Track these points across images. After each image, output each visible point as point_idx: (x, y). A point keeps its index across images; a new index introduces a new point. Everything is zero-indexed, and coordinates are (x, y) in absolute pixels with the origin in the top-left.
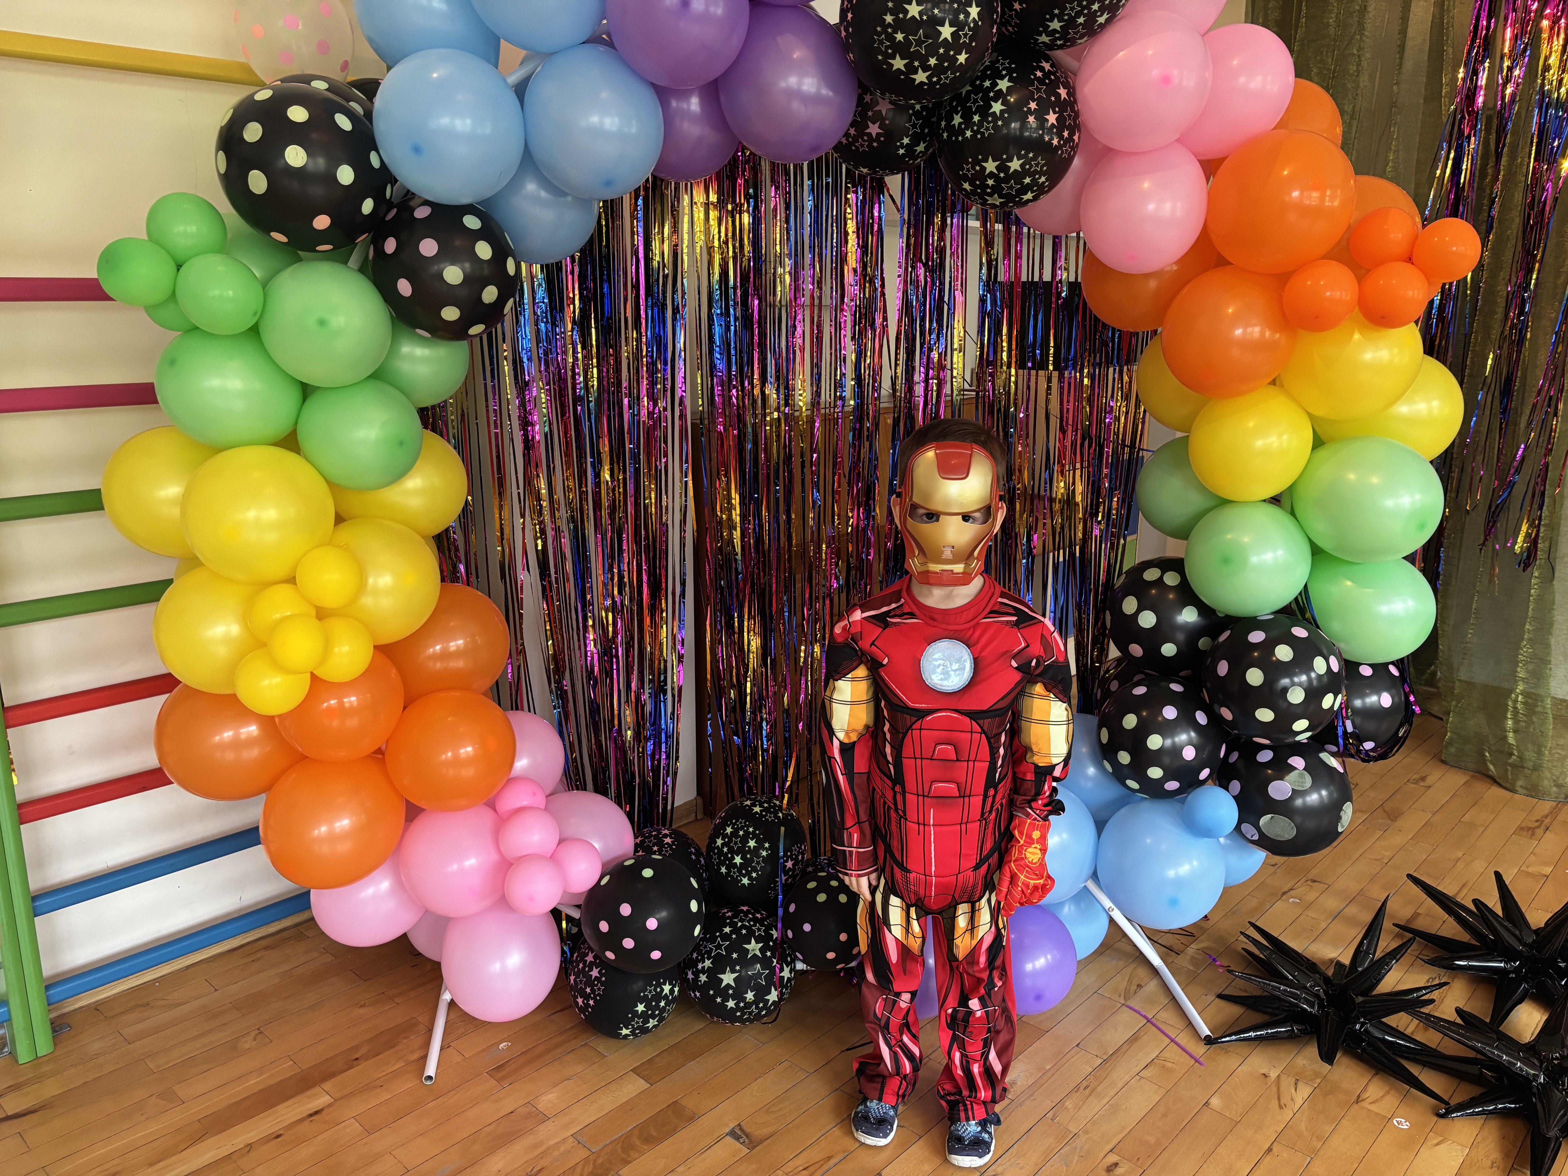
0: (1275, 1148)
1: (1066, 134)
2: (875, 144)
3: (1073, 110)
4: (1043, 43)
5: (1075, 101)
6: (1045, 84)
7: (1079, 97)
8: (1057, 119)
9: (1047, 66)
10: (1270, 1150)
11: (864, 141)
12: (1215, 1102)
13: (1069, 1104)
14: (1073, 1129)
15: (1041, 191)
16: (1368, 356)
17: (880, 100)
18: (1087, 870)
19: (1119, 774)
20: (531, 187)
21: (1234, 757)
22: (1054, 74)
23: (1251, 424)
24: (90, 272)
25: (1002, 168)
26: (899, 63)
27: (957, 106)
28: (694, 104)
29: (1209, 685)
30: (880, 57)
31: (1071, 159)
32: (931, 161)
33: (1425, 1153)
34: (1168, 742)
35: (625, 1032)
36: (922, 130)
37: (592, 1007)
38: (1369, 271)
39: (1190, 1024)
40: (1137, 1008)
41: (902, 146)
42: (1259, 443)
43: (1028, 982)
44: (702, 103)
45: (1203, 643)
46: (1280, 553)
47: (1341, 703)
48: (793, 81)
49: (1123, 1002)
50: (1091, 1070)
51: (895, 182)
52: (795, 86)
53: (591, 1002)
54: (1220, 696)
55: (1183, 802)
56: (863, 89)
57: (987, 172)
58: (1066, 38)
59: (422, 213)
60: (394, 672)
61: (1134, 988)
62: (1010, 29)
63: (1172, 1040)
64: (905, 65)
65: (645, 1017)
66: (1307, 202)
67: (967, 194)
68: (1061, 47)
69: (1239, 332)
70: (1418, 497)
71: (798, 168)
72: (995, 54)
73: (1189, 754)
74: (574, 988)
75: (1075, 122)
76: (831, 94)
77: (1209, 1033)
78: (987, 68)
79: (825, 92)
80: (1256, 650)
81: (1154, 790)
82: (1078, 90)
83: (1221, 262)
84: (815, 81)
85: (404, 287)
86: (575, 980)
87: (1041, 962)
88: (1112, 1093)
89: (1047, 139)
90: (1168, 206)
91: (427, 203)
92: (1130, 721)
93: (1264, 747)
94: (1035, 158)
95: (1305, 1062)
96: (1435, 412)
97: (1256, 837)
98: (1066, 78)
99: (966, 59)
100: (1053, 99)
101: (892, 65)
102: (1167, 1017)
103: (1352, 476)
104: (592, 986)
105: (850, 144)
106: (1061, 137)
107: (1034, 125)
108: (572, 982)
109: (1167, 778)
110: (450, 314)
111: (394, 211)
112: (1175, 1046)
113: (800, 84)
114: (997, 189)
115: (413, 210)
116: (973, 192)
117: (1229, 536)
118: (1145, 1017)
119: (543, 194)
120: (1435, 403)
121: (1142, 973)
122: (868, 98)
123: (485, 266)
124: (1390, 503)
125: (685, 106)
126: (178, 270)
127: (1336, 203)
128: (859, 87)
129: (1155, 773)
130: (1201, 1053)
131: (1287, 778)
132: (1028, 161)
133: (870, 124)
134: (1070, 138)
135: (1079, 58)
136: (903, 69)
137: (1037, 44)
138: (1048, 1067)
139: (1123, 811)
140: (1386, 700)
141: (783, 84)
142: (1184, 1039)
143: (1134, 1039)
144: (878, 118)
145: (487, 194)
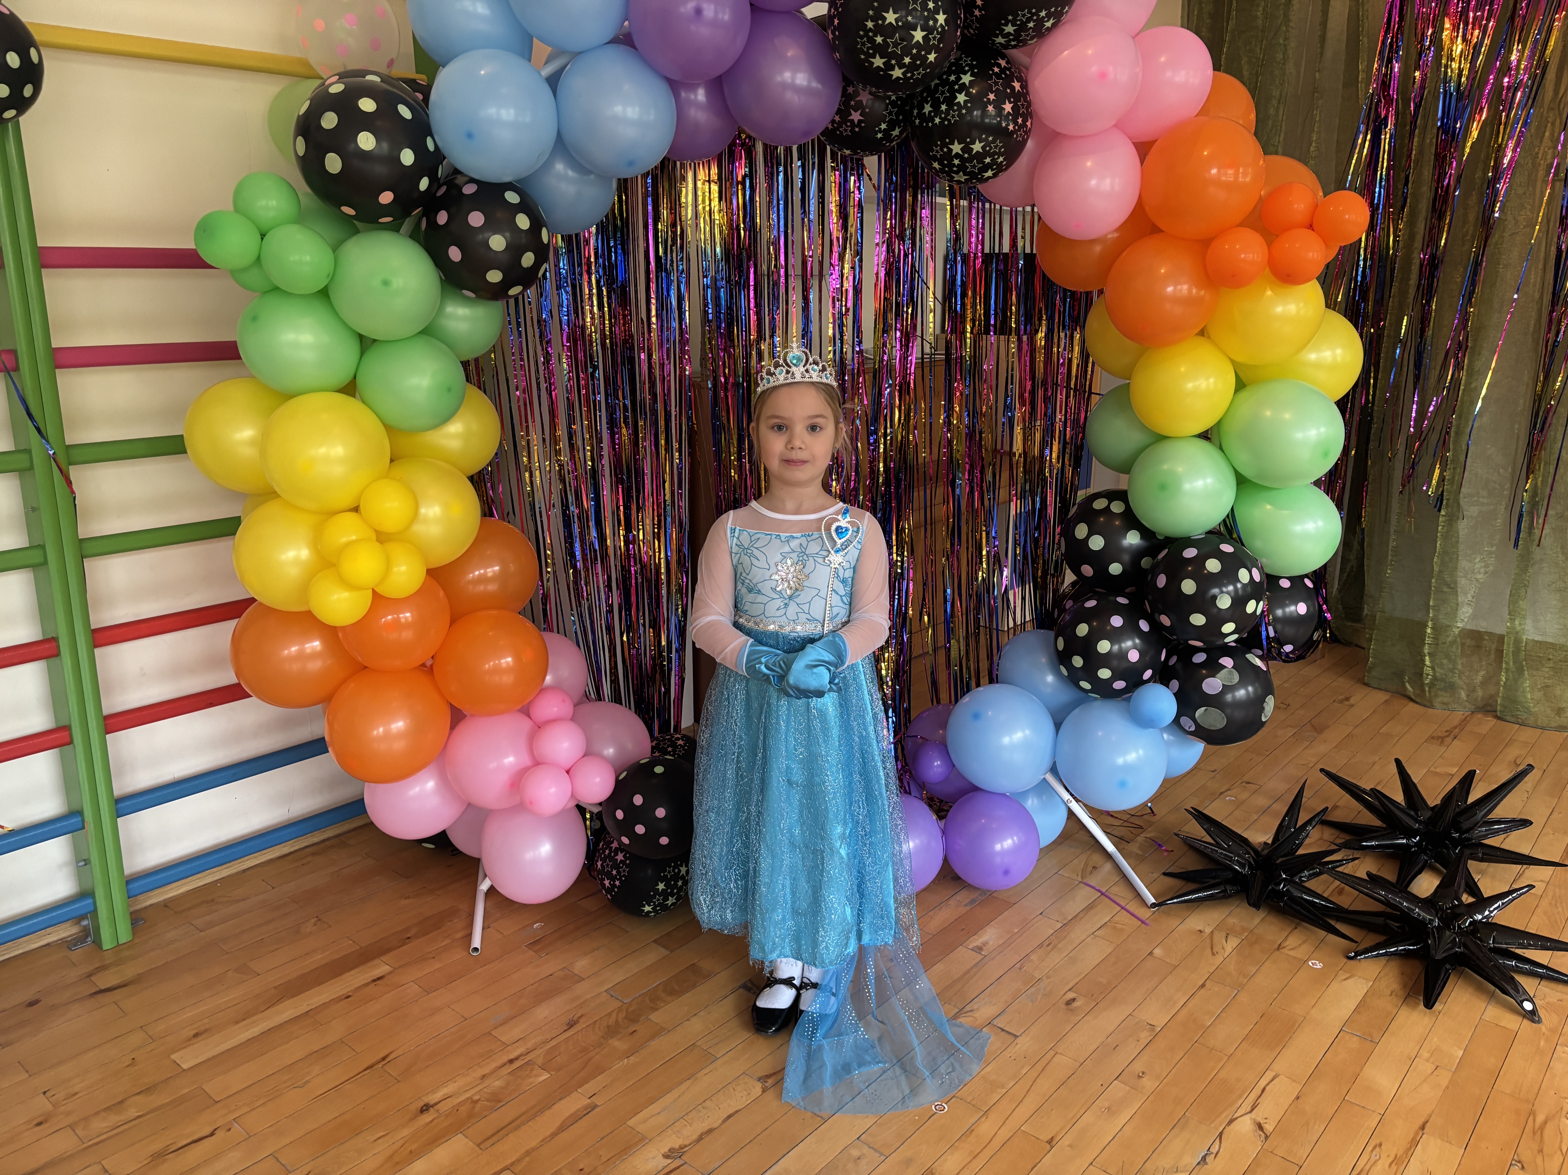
0: (1208, 984)
1: (1020, 120)
2: (857, 129)
3: (1026, 100)
4: (1000, 43)
5: (1027, 93)
6: (1002, 79)
7: (1030, 89)
8: (1012, 108)
9: (1003, 63)
10: (1203, 986)
11: (847, 126)
12: (1158, 952)
13: (1033, 957)
14: (1037, 975)
15: (1000, 169)
16: (1279, 309)
17: (861, 91)
18: (1047, 764)
19: (1074, 677)
20: (560, 167)
21: (1173, 660)
22: (1009, 69)
23: (1183, 369)
24: (186, 243)
25: (967, 149)
26: (878, 62)
27: (927, 96)
28: (701, 95)
29: (1150, 598)
30: (862, 57)
31: (1025, 142)
32: (904, 143)
33: (1334, 986)
34: (1116, 648)
35: (647, 908)
36: (897, 116)
37: (619, 887)
38: (1277, 236)
39: (1138, 895)
40: (1093, 884)
41: (880, 131)
42: (1190, 386)
43: (998, 860)
44: (708, 94)
45: (1145, 562)
46: (1209, 480)
47: (1263, 611)
48: (787, 75)
49: (1080, 880)
50: (1052, 931)
51: (871, 162)
52: (789, 80)
53: (617, 883)
54: (1160, 606)
55: (1128, 700)
56: (847, 82)
57: (954, 153)
58: (1019, 39)
59: (469, 189)
60: (442, 593)
61: (1090, 869)
62: (972, 31)
63: (1123, 908)
64: (884, 64)
65: (665, 895)
66: (1224, 178)
67: (937, 172)
68: (1014, 47)
69: (1170, 289)
70: (1323, 430)
71: (788, 150)
72: (960, 52)
73: (1134, 656)
74: (602, 872)
75: (1027, 110)
76: (820, 86)
77: (1154, 901)
78: (952, 65)
79: (815, 85)
80: (1189, 566)
81: (1104, 691)
82: (1029, 84)
83: (1155, 230)
84: (806, 75)
85: (455, 254)
86: (602, 865)
87: (1008, 843)
88: (1071, 948)
89: (1004, 125)
90: (1108, 182)
91: (472, 180)
92: (1083, 630)
93: (1198, 650)
94: (994, 142)
95: (1235, 921)
96: (1339, 359)
97: (1193, 729)
98: (1019, 73)
99: (935, 58)
100: (1008, 91)
101: (873, 63)
102: (1119, 891)
103: (1268, 413)
104: (617, 867)
105: (834, 130)
106: (1016, 123)
107: (993, 113)
108: (599, 866)
109: (1114, 678)
110: (494, 276)
111: (444, 188)
112: (1125, 912)
113: (793, 78)
114: (962, 168)
115: (460, 189)
116: (942, 171)
117: (1165, 467)
118: (1099, 891)
119: (570, 173)
120: (1339, 351)
121: (1097, 858)
122: (850, 90)
123: (523, 235)
124: (1299, 435)
125: (692, 97)
126: (262, 239)
127: (1248, 179)
128: (844, 80)
129: (1105, 674)
130: (1147, 916)
131: (1218, 675)
132: (988, 144)
133: (852, 112)
134: (1024, 124)
135: (1030, 55)
136: (882, 66)
137: (995, 45)
138: (1016, 931)
139: (1076, 711)
140: (1302, 608)
141: (779, 79)
142: (1133, 907)
143: (1090, 907)
144: (859, 106)
145: (524, 175)
